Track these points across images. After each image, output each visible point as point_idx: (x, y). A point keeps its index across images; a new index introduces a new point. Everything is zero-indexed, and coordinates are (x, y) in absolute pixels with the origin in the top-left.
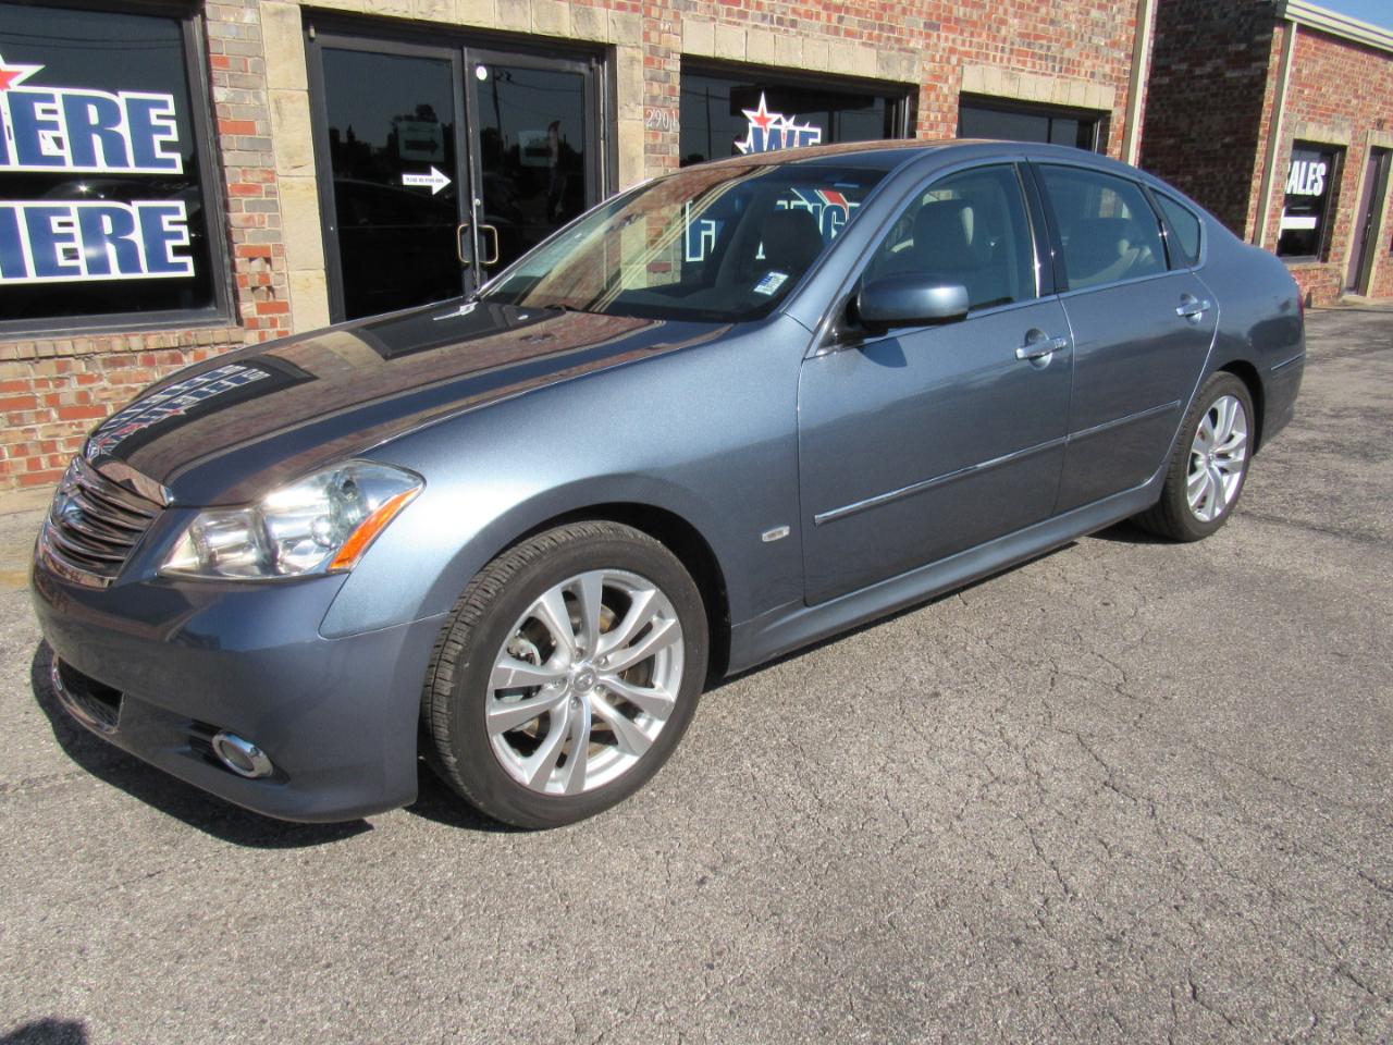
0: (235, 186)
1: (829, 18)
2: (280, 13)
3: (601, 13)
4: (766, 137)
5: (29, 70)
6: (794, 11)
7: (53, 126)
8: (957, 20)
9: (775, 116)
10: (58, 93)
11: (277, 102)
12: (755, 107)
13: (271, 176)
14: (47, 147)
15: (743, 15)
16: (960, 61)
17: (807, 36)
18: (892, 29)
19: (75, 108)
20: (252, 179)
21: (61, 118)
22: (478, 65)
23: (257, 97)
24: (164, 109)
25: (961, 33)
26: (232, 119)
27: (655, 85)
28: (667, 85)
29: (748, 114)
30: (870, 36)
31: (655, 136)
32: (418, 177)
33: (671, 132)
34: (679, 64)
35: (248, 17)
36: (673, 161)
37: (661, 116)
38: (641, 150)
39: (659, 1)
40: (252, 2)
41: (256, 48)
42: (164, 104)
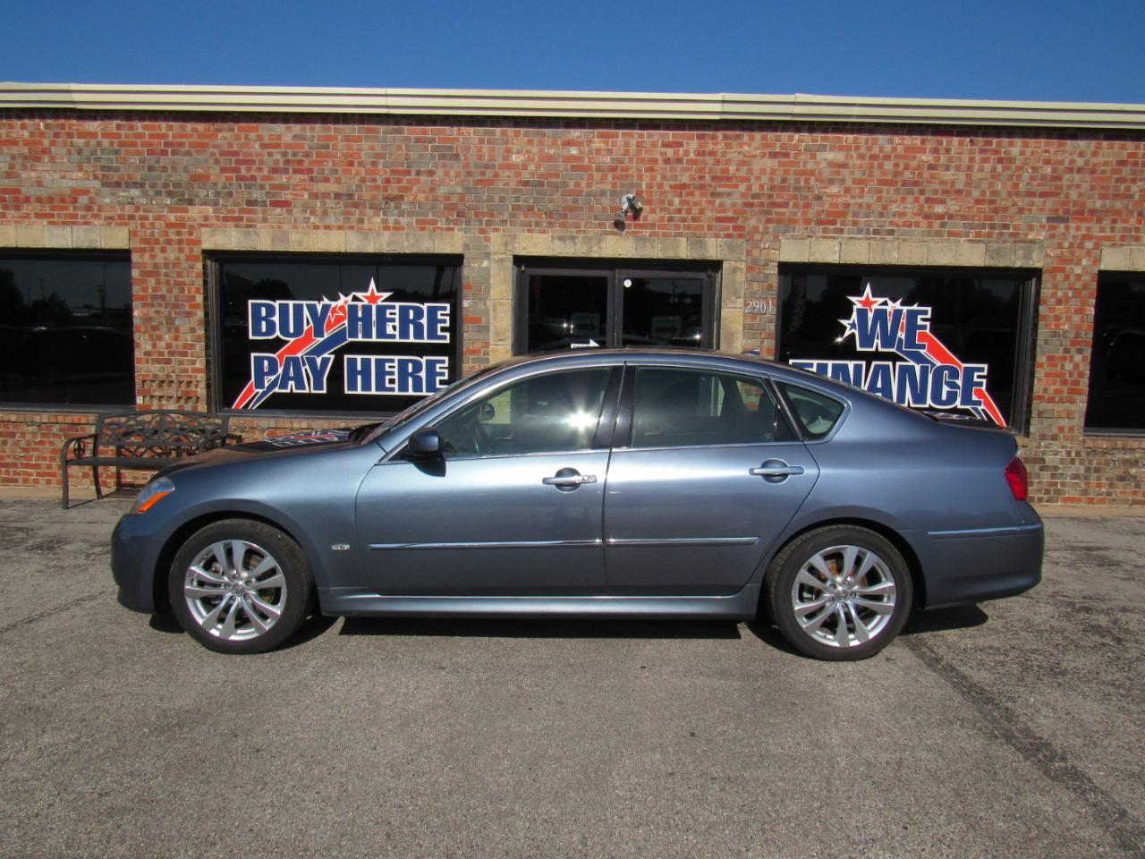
0: (467, 350)
1: (930, 225)
2: (502, 260)
3: (710, 242)
4: (871, 315)
5: (386, 295)
6: (891, 223)
7: (393, 320)
8: (1092, 212)
9: (881, 300)
10: (397, 305)
11: (494, 306)
12: (860, 294)
13: (487, 344)
14: (389, 330)
15: (841, 231)
16: (1096, 247)
17: (905, 240)
18: (1006, 226)
19: (404, 311)
20: (477, 346)
21: (397, 317)
22: (625, 279)
23: (485, 304)
24: (444, 311)
25: (1099, 221)
26: (470, 315)
27: (755, 284)
28: (765, 284)
29: (853, 299)
30: (978, 234)
31: (754, 318)
32: (579, 344)
33: (768, 315)
34: (777, 269)
35: (485, 264)
36: (769, 334)
37: (759, 305)
38: (740, 328)
39: (761, 229)
40: (487, 256)
41: (487, 279)
42: (445, 309)
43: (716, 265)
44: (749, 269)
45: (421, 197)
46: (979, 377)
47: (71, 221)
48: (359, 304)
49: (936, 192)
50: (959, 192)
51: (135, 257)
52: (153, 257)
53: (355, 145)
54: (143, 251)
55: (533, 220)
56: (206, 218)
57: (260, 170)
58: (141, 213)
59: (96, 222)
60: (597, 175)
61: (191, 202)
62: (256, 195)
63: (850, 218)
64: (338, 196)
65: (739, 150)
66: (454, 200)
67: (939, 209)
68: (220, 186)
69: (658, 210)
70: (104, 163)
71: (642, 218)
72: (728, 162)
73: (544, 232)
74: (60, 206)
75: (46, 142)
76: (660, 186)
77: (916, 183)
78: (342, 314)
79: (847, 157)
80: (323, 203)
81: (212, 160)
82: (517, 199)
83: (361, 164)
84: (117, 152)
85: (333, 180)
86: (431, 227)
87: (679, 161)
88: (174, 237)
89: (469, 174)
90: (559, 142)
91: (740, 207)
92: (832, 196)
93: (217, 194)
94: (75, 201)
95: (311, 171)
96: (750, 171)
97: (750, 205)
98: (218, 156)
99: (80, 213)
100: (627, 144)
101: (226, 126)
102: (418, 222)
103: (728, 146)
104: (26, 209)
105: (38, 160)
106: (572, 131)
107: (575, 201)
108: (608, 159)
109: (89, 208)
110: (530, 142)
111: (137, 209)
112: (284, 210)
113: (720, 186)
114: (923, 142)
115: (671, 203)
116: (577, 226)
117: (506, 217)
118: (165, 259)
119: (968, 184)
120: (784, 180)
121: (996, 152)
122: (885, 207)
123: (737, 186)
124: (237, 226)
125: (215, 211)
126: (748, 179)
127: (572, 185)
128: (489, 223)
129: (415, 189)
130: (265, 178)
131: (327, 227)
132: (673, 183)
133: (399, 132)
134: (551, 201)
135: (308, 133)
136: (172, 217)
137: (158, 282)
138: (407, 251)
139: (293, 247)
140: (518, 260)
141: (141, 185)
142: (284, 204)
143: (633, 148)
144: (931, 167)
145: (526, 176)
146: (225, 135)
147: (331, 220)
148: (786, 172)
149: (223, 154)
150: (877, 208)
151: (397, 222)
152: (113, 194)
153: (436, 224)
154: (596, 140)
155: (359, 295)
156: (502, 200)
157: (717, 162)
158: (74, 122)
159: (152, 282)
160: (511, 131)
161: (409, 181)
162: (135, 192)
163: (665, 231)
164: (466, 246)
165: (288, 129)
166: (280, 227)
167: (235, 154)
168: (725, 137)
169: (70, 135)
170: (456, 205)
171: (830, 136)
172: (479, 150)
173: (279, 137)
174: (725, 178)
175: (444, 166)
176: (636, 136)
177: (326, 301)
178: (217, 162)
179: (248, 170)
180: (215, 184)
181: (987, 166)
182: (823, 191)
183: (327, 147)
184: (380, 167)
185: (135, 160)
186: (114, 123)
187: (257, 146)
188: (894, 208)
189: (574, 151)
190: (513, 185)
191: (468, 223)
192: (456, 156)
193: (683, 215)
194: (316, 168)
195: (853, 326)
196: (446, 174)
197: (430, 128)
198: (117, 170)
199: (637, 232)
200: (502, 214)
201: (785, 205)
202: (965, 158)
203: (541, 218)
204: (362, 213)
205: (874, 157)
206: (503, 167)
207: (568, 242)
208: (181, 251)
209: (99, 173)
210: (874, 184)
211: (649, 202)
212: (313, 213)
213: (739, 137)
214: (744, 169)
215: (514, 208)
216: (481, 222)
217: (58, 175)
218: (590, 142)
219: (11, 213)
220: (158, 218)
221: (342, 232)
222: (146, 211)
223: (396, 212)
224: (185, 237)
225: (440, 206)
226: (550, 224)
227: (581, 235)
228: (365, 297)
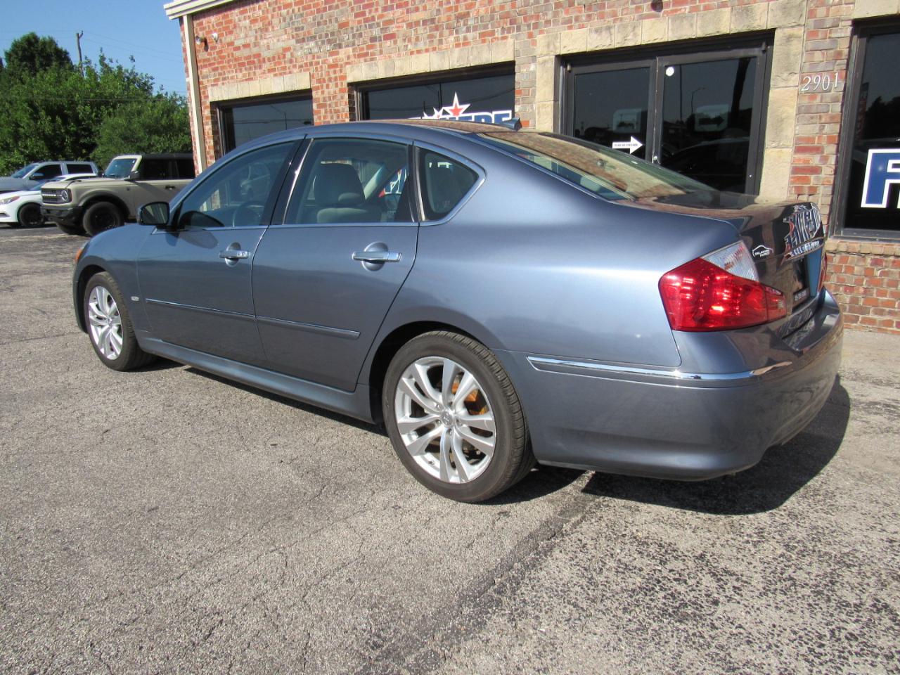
2: (545, 62)
3: (760, 7)
5: (466, 106)
10: (473, 115)
11: (539, 108)
19: (478, 119)
22: (667, 67)
23: (532, 108)
24: (507, 118)
26: (521, 119)
27: (818, 54)
28: (832, 52)
31: (813, 98)
32: (621, 143)
33: (832, 92)
34: (850, 29)
35: (532, 67)
36: (832, 117)
37: (821, 81)
38: (793, 111)
40: (534, 59)
41: (533, 83)
42: (507, 115)
43: (766, 37)
44: (812, 34)
45: (482, 11)
47: (283, 72)
48: (447, 117)
51: (314, 94)
52: (323, 92)
54: (317, 88)
55: (574, 15)
56: (349, 57)
57: (377, 10)
58: (316, 60)
59: (295, 71)
61: (340, 46)
62: (376, 32)
64: (425, 22)
66: (507, 8)
68: (355, 29)
70: (296, 25)
73: (582, 27)
74: (280, 63)
75: (270, 16)
80: (416, 30)
81: (349, 9)
84: (302, 15)
85: (421, 9)
86: (490, 38)
88: (333, 76)
93: (354, 36)
94: (284, 57)
95: (407, 4)
98: (353, 5)
99: (288, 65)
102: (482, 35)
104: (266, 66)
105: (267, 30)
109: (291, 61)
111: (314, 58)
112: (392, 41)
116: (614, 15)
117: (550, 16)
118: (329, 93)
124: (365, 61)
125: (353, 51)
128: (536, 26)
130: (381, 17)
131: (419, 52)
136: (331, 60)
137: (326, 112)
138: (472, 65)
139: (398, 73)
140: (563, 60)
141: (314, 38)
142: (391, 37)
147: (421, 46)
151: (465, 38)
152: (302, 48)
153: (494, 35)
155: (447, 109)
159: (323, 111)
162: (312, 44)
163: (707, 3)
164: (516, 53)
166: (390, 57)
169: (279, 8)
170: (508, 13)
177: (426, 116)
178: (353, 9)
179: (370, 12)
180: (352, 28)
185: (310, 19)
191: (519, 29)
198: (303, 28)
199: (676, 11)
200: (546, 14)
203: (580, 12)
204: (441, 35)
208: (337, 85)
209: (294, 33)
212: (410, 41)
215: (558, 6)
216: (529, 26)
217: (277, 41)
219: (258, 71)
220: (324, 62)
221: (428, 54)
222: (318, 57)
223: (464, 29)
224: (338, 75)
225: (497, 16)
226: (589, 16)
227: (618, 23)
228: (451, 110)
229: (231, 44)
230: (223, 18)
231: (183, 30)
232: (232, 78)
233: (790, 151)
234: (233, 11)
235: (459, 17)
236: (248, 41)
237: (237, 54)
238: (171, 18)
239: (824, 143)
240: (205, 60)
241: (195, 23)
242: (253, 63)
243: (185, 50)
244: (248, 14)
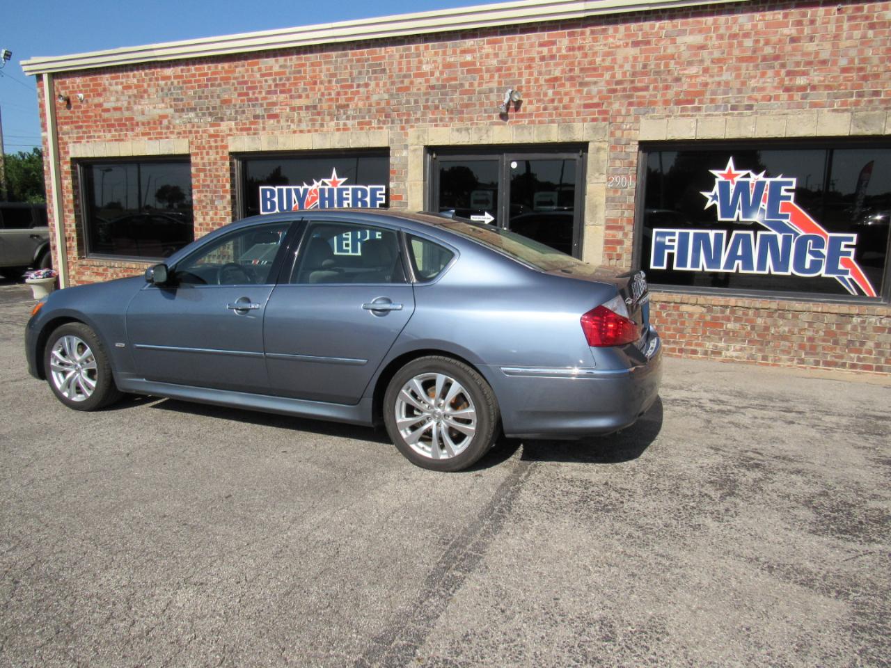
1: (791, 97)
2: (415, 150)
3: (578, 126)
5: (343, 180)
6: (750, 98)
7: (347, 199)
9: (744, 173)
10: (350, 187)
11: (411, 186)
12: (722, 167)
15: (699, 109)
17: (763, 114)
18: (877, 93)
19: (355, 192)
21: (350, 197)
22: (512, 161)
23: (405, 184)
24: (381, 192)
26: (395, 194)
27: (617, 162)
28: (626, 161)
29: (715, 172)
30: (844, 104)
31: (616, 191)
32: (478, 217)
33: (629, 189)
34: (637, 147)
35: (404, 153)
36: (629, 206)
37: (621, 180)
38: (603, 200)
39: (623, 112)
40: (406, 147)
41: (406, 166)
42: (381, 189)
43: (583, 147)
44: (613, 148)
45: (361, 104)
46: (847, 246)
47: (159, 137)
48: (326, 187)
49: (798, 64)
50: (824, 62)
51: (193, 159)
52: (202, 158)
53: (318, 69)
54: (196, 154)
55: (439, 117)
56: (231, 130)
57: (260, 92)
58: (196, 129)
59: (173, 136)
60: (486, 76)
61: (222, 119)
62: (259, 111)
63: (708, 96)
64: (307, 108)
65: (605, 42)
66: (383, 104)
67: (801, 81)
68: (238, 106)
69: (535, 102)
70: (175, 96)
71: (521, 109)
72: (595, 54)
73: (447, 126)
74: (155, 127)
75: (145, 85)
76: (537, 80)
77: (777, 58)
78: (315, 195)
79: (706, 39)
80: (299, 114)
81: (232, 88)
82: (427, 101)
83: (321, 83)
84: (181, 88)
85: (304, 96)
86: (368, 127)
87: (553, 57)
88: (213, 144)
89: (393, 83)
90: (458, 51)
91: (605, 93)
92: (691, 77)
93: (236, 112)
94: (161, 123)
95: (290, 91)
96: (614, 61)
97: (614, 91)
98: (236, 86)
99: (164, 131)
100: (510, 47)
101: (240, 63)
102: (359, 123)
103: (595, 40)
104: (139, 129)
105: (142, 97)
106: (467, 41)
107: (470, 99)
108: (495, 62)
109: (168, 128)
110: (436, 54)
111: (193, 127)
112: (276, 120)
113: (587, 76)
114: (786, 16)
115: (545, 95)
116: (471, 119)
117: (419, 115)
118: (209, 159)
119: (833, 54)
120: (645, 66)
121: (867, 18)
122: (743, 84)
123: (601, 75)
124: (248, 134)
125: (236, 124)
126: (611, 68)
127: (467, 86)
128: (407, 121)
129: (356, 98)
130: (264, 98)
131: (301, 131)
132: (547, 77)
133: (346, 55)
134: (452, 100)
135: (289, 63)
136: (212, 130)
137: (205, 176)
138: (352, 147)
139: (280, 148)
140: (430, 149)
141: (195, 109)
142: (275, 116)
143: (515, 50)
144: (793, 40)
145: (433, 82)
146: (240, 69)
147: (303, 126)
148: (647, 58)
149: (239, 83)
150: (737, 84)
151: (345, 124)
152: (180, 117)
153: (371, 125)
154: (486, 46)
155: (326, 181)
156: (416, 102)
157: (585, 55)
158: (159, 70)
159: (202, 175)
160: (422, 46)
161: (352, 93)
162: (192, 115)
163: (540, 119)
164: (391, 141)
165: (277, 61)
166: (273, 133)
167: (246, 82)
168: (592, 32)
169: (157, 79)
170: (383, 109)
171: (690, 20)
172: (400, 63)
173: (271, 68)
174: (592, 69)
175: (376, 78)
176: (517, 39)
177: (306, 186)
178: (236, 89)
179: (254, 93)
180: (235, 105)
181: (857, 34)
182: (682, 72)
183: (299, 72)
184: (334, 83)
185: (191, 92)
186: (180, 68)
187: (258, 75)
188: (753, 83)
189: (469, 58)
190: (423, 89)
191: (393, 122)
192: (384, 71)
193: (556, 104)
194: (293, 88)
195: (715, 197)
196: (377, 85)
197: (365, 50)
198: (182, 100)
199: (518, 122)
200: (416, 113)
201: (646, 89)
202: (832, 28)
203: (444, 114)
205: (734, 36)
206: (417, 76)
207: (463, 132)
208: (217, 153)
209: (173, 103)
210: (733, 62)
211: (527, 95)
212: (293, 121)
213: (604, 30)
214: (609, 59)
215: (426, 107)
216: (401, 120)
217: (152, 107)
218: (481, 48)
219: (130, 134)
220: (204, 132)
221: (310, 134)
222: (198, 127)
223: (344, 117)
224: (219, 144)
225: (374, 110)
226: (451, 119)
227: (474, 127)
228: (330, 182)
229: (100, 105)
230: (91, 80)
231: (41, 86)
232: (99, 137)
233: (602, 228)
234: (102, 76)
235: (339, 107)
236: (119, 105)
237: (106, 115)
238: (27, 74)
239: (625, 224)
240: (66, 118)
241: (56, 82)
242: (125, 125)
243: (42, 106)
244: (121, 80)
